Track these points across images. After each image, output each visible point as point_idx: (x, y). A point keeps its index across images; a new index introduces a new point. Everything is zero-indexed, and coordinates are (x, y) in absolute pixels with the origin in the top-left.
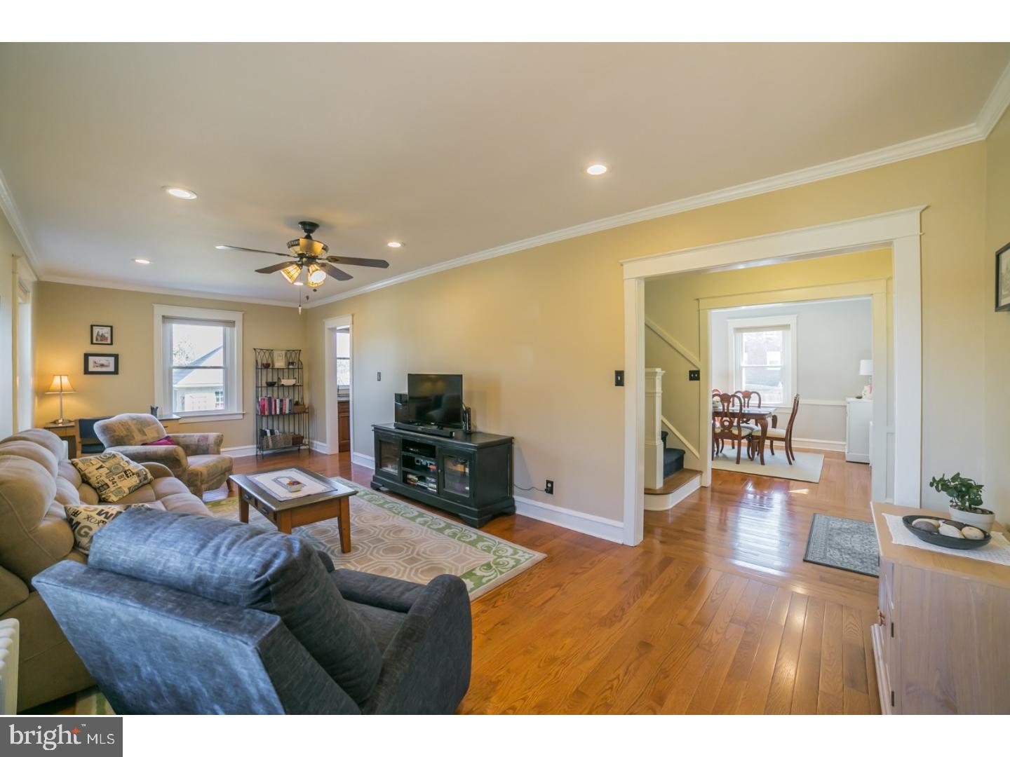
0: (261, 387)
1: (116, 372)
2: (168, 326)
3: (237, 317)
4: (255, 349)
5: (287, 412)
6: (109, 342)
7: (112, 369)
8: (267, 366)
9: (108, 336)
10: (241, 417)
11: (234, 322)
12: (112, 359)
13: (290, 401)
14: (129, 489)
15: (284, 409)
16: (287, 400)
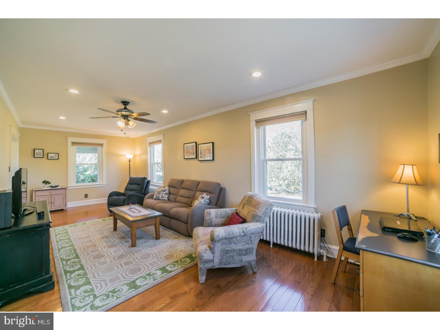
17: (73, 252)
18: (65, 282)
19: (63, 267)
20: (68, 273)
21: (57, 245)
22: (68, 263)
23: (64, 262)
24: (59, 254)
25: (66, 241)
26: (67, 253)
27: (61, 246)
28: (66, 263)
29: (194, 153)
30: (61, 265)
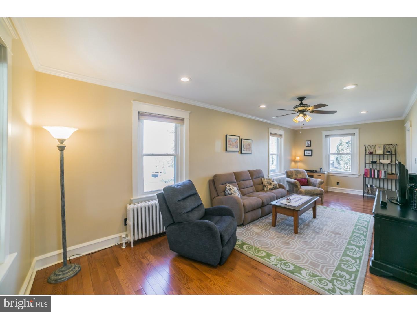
0: (369, 163)
1: (312, 156)
2: (328, 138)
3: (356, 131)
4: (365, 145)
5: (383, 177)
6: (310, 146)
7: (311, 155)
8: (371, 153)
9: (310, 144)
10: (358, 176)
11: (355, 134)
12: (311, 151)
13: (385, 172)
14: (270, 188)
15: (380, 175)
16: (383, 172)
17: (353, 237)
18: (370, 225)
19: (367, 232)
20: (365, 235)
21: (363, 253)
22: (362, 232)
23: (365, 234)
24: (366, 243)
25: (351, 254)
26: (359, 239)
27: (360, 249)
28: (364, 232)
29: (237, 146)
30: (368, 233)
